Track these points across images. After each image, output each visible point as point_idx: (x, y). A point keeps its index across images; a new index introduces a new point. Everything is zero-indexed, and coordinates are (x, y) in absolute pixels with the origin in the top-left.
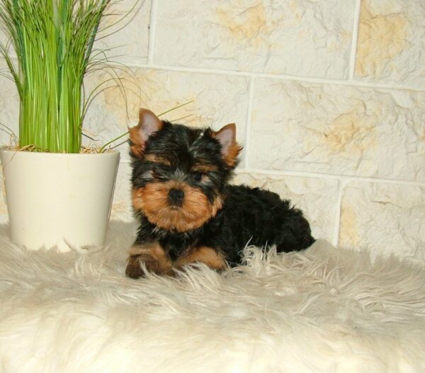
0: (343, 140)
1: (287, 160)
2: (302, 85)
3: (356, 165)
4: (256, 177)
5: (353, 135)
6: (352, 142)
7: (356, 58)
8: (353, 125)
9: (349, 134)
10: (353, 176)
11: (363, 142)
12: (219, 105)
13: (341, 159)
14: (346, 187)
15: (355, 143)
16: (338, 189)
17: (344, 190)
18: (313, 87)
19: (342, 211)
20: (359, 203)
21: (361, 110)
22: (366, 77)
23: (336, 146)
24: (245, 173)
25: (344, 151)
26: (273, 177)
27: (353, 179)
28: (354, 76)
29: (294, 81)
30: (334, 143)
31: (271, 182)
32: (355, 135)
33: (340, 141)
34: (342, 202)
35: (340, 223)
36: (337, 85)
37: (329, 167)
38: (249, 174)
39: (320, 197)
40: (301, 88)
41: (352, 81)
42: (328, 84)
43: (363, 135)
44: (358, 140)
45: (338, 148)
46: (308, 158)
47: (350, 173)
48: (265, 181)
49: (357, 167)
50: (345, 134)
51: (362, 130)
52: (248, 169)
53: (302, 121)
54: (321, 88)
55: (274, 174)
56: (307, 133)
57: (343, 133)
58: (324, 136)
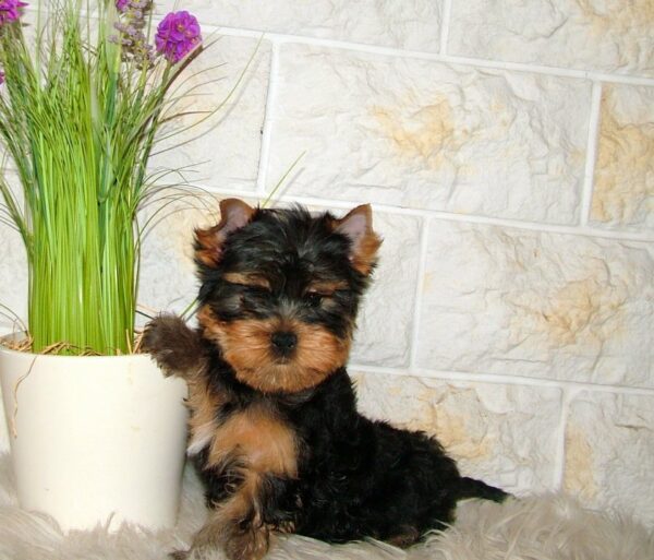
0: (574, 325)
1: (480, 356)
2: (508, 233)
3: (591, 365)
4: (430, 384)
5: (589, 318)
6: (588, 328)
7: (593, 191)
8: (590, 302)
9: (584, 315)
10: (586, 383)
11: (604, 328)
13: (569, 355)
14: (575, 401)
15: (591, 330)
16: (561, 405)
17: (570, 406)
18: (524, 237)
19: (567, 440)
20: (595, 428)
21: (602, 276)
22: (607, 221)
23: (562, 334)
24: (410, 377)
25: (575, 342)
26: (458, 385)
27: (584, 388)
28: (589, 221)
29: (494, 228)
30: (560, 330)
31: (453, 393)
32: (593, 317)
33: (568, 328)
34: (567, 426)
35: (565, 461)
36: (562, 234)
37: (548, 368)
38: (417, 378)
39: (533, 416)
40: (503, 236)
41: (584, 229)
42: (548, 233)
43: (605, 317)
44: (596, 325)
45: (566, 336)
46: (513, 354)
47: (583, 378)
48: (443, 391)
49: (593, 369)
50: (578, 316)
51: (603, 308)
52: (415, 370)
53: (506, 293)
54: (537, 239)
55: (459, 379)
56: (516, 312)
57: (573, 313)
58: (542, 318)
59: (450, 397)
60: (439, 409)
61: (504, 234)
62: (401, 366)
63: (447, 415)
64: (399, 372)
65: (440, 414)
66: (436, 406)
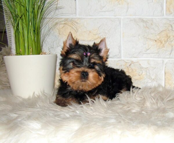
0: (163, 42)
1: (139, 53)
2: (144, 20)
3: (170, 53)
4: (127, 62)
5: (167, 40)
6: (167, 43)
7: (166, 6)
8: (167, 35)
9: (166, 39)
11: (172, 43)
12: (108, 31)
13: (163, 51)
14: (167, 63)
15: (168, 43)
16: (163, 64)
17: (166, 64)
18: (149, 20)
19: (165, 73)
20: (172, 70)
21: (170, 28)
22: (171, 14)
23: (160, 45)
24: (121, 60)
25: (164, 47)
26: (134, 61)
27: (169, 59)
28: (166, 14)
29: (140, 18)
30: (159, 44)
31: (133, 63)
32: (168, 39)
33: (162, 43)
34: (165, 70)
35: (165, 79)
36: (159, 18)
37: (158, 55)
38: (123, 60)
39: (155, 68)
40: (142, 21)
41: (165, 16)
42: (155, 19)
43: (172, 40)
44: (170, 42)
45: (162, 45)
46: (148, 52)
47: (168, 57)
48: (130, 63)
49: (171, 54)
50: (164, 39)
51: (171, 37)
52: (123, 58)
53: (144, 35)
54: (152, 20)
55: (134, 60)
56: (147, 40)
57: (163, 39)
58: (155, 41)
59: (132, 64)
60: (129, 68)
61: (143, 20)
62: (118, 58)
63: (132, 69)
64: (118, 59)
65: (130, 69)
66: (129, 67)
